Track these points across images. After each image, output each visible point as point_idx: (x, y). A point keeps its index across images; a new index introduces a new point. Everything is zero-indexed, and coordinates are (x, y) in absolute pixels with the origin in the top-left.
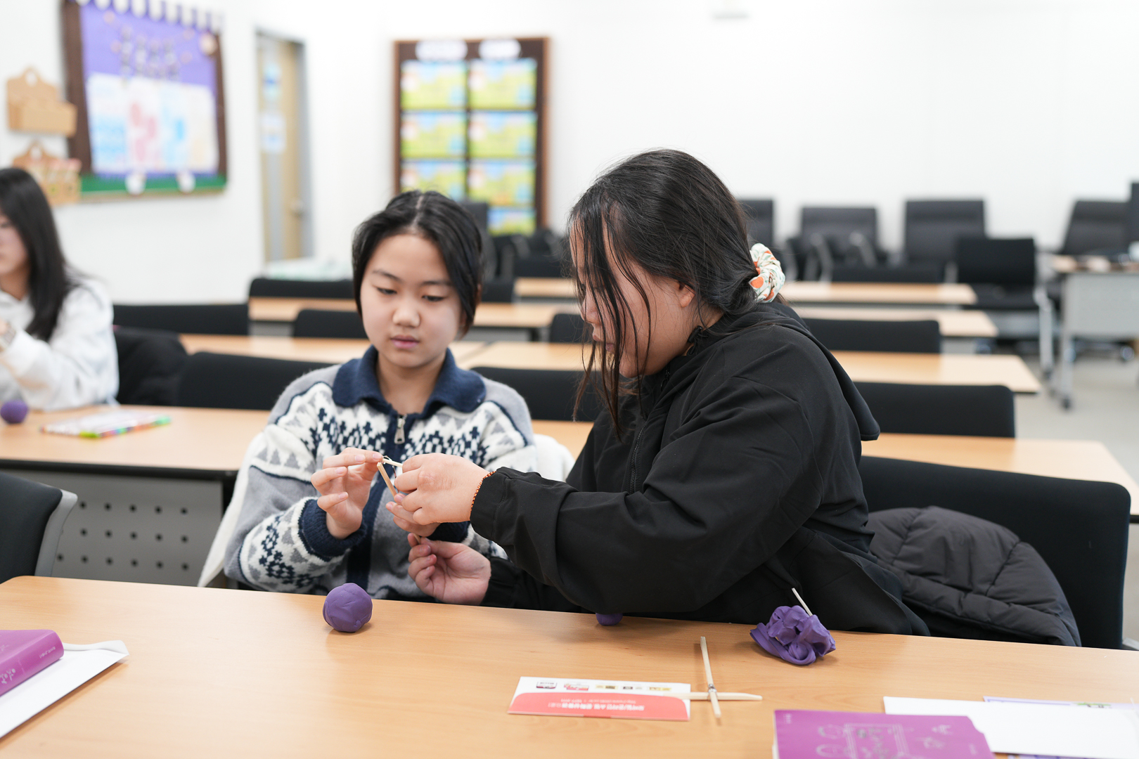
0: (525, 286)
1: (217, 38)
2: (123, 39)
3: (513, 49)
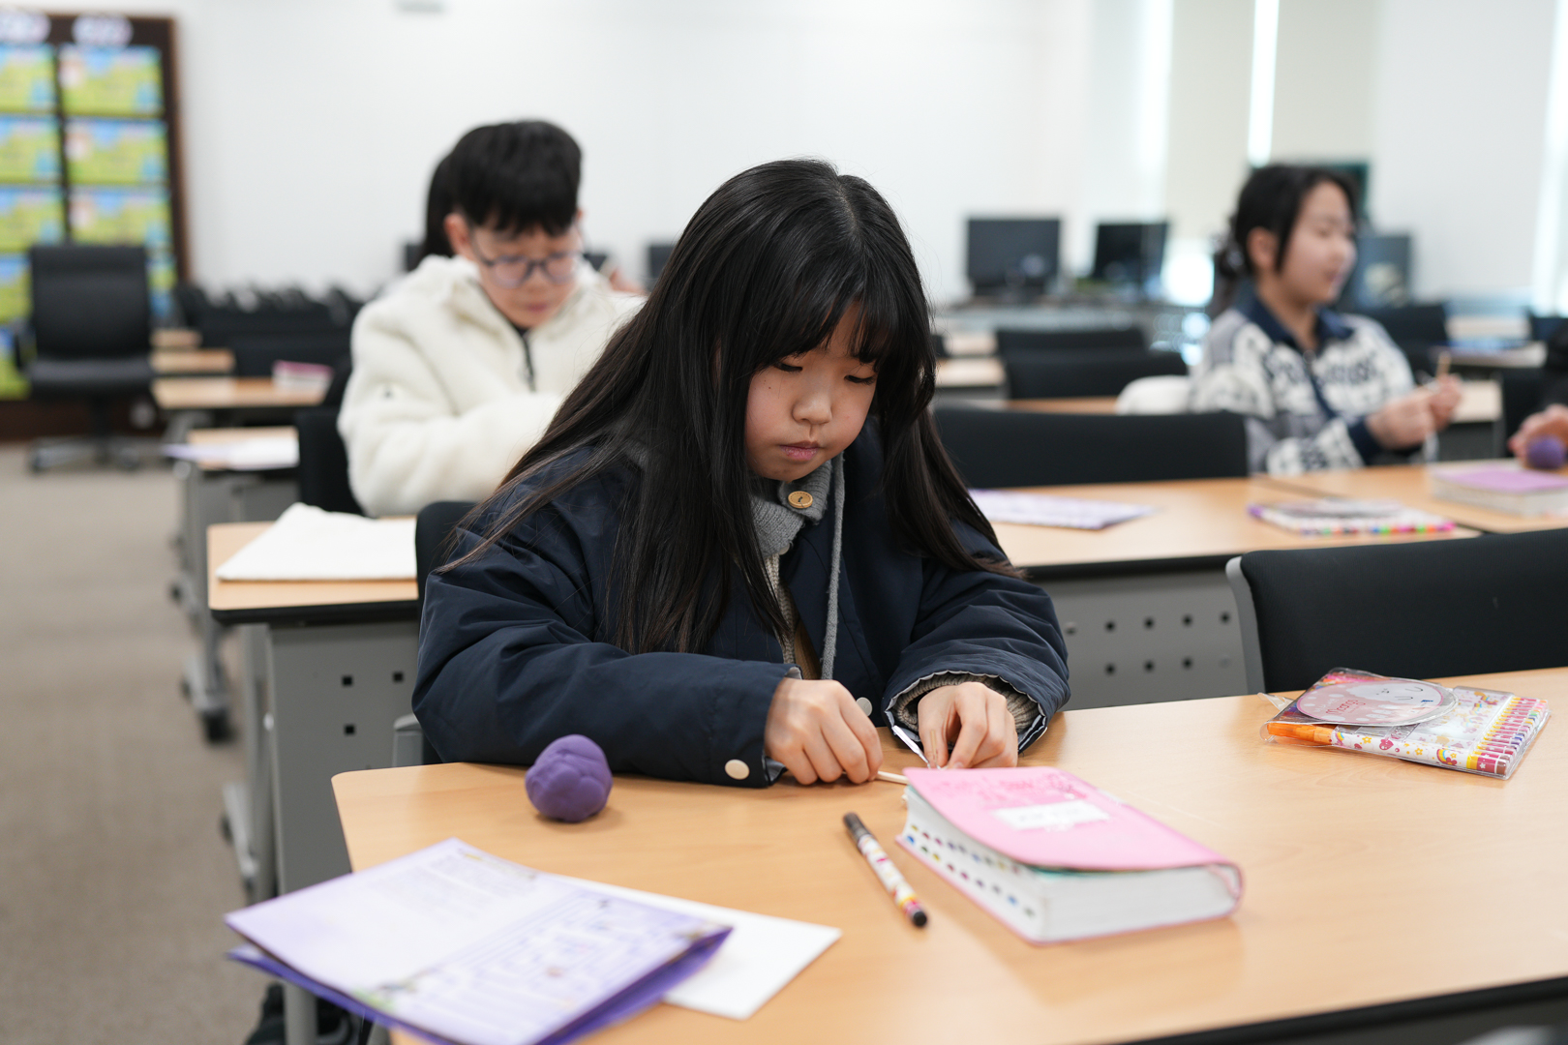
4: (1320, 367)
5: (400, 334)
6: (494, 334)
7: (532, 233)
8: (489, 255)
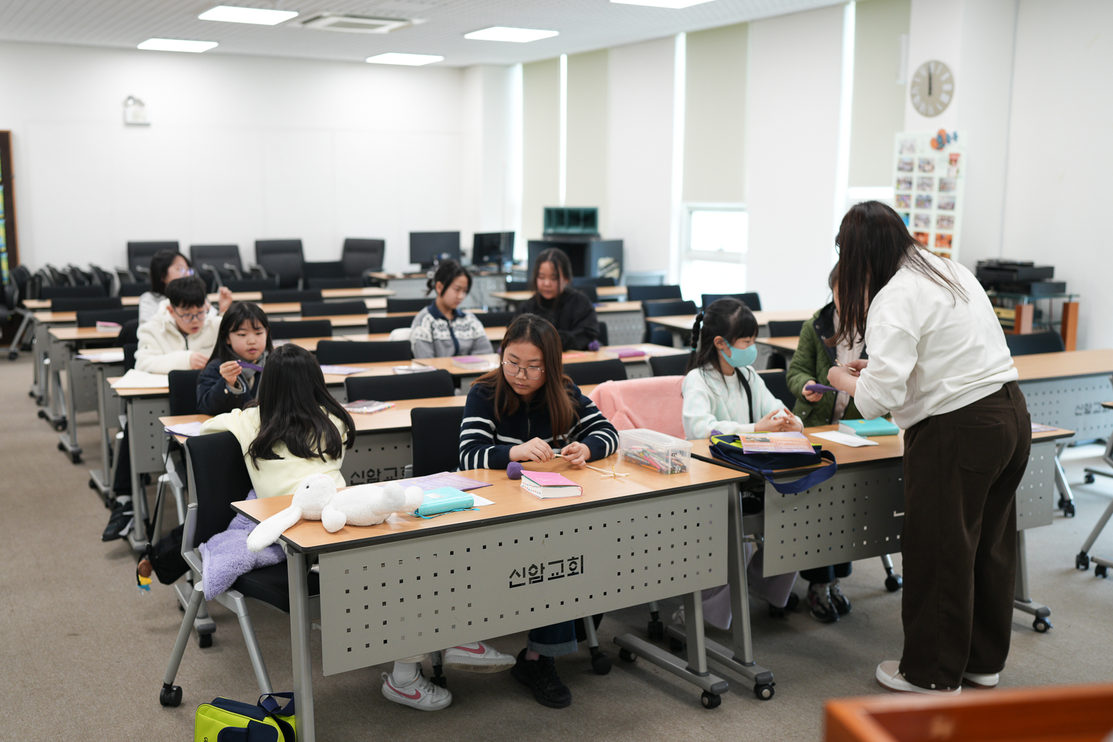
4: (454, 325)
5: (149, 332)
6: (177, 337)
7: (193, 307)
8: (181, 314)
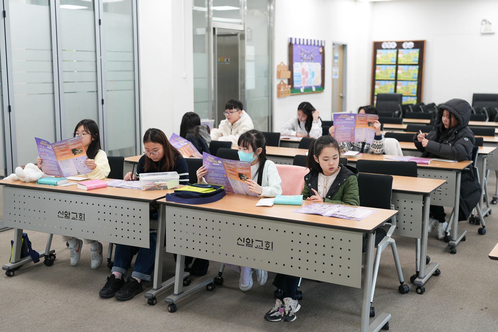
0: (405, 120)
1: (323, 48)
2: (301, 52)
3: (412, 44)
